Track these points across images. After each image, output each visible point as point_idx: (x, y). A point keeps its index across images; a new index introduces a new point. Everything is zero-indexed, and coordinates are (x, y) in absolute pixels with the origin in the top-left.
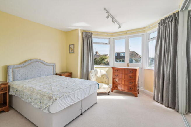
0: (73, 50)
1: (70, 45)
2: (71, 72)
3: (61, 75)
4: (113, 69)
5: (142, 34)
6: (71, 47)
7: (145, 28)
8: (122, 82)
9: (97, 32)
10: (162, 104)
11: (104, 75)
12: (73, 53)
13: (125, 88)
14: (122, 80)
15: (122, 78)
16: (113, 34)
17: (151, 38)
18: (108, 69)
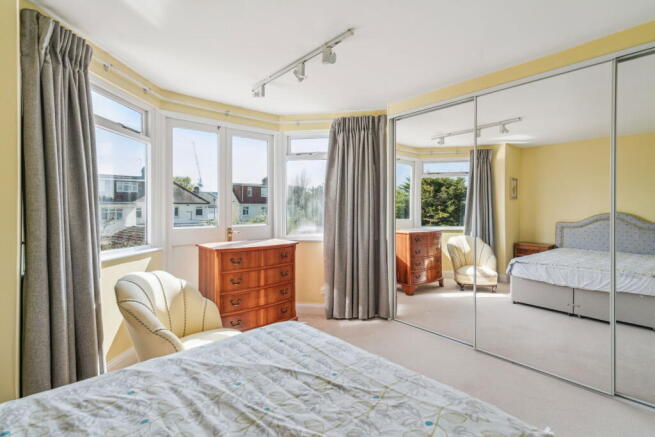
5: (270, 132)
7: (277, 117)
8: (258, 297)
10: (354, 318)
13: (267, 318)
14: (258, 292)
18: (148, 260)
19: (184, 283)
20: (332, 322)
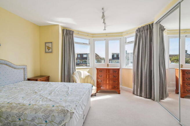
0: (51, 49)
1: (46, 43)
2: (48, 75)
3: (37, 80)
4: (98, 69)
5: (120, 38)
6: (47, 45)
7: (122, 33)
8: (106, 81)
9: (78, 31)
10: (141, 96)
11: (88, 76)
12: (51, 52)
13: (109, 87)
14: (107, 80)
15: (107, 78)
16: (93, 35)
17: (127, 42)
18: (88, 70)
19: (89, 74)
20: (134, 95)
